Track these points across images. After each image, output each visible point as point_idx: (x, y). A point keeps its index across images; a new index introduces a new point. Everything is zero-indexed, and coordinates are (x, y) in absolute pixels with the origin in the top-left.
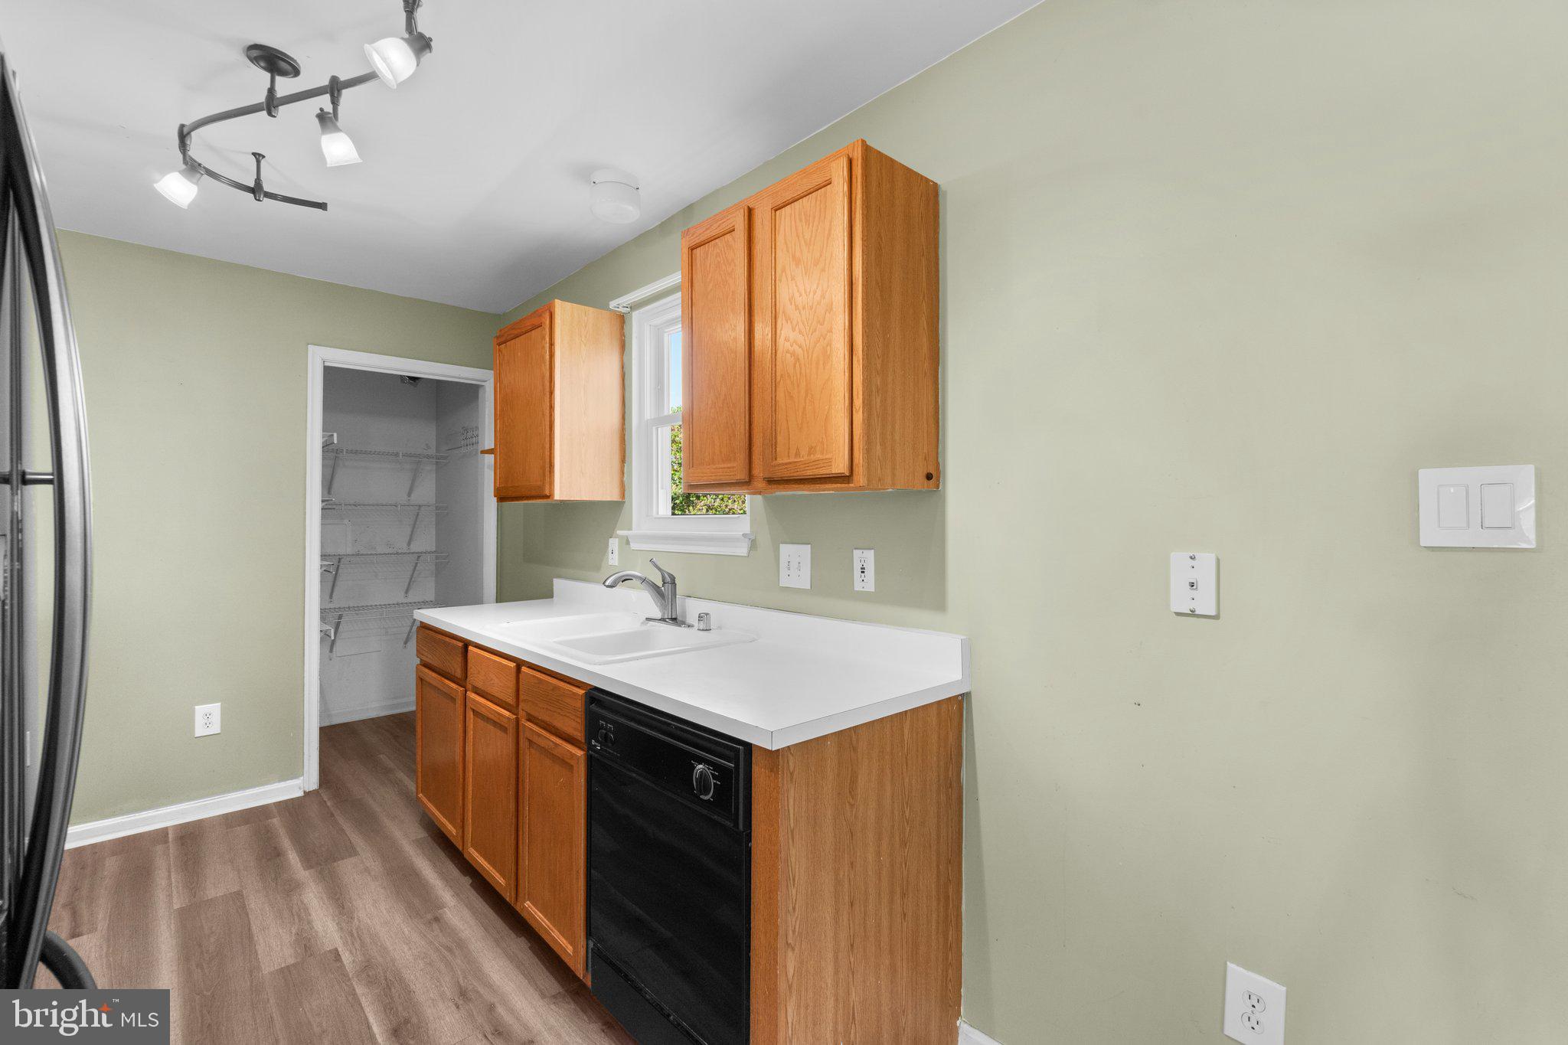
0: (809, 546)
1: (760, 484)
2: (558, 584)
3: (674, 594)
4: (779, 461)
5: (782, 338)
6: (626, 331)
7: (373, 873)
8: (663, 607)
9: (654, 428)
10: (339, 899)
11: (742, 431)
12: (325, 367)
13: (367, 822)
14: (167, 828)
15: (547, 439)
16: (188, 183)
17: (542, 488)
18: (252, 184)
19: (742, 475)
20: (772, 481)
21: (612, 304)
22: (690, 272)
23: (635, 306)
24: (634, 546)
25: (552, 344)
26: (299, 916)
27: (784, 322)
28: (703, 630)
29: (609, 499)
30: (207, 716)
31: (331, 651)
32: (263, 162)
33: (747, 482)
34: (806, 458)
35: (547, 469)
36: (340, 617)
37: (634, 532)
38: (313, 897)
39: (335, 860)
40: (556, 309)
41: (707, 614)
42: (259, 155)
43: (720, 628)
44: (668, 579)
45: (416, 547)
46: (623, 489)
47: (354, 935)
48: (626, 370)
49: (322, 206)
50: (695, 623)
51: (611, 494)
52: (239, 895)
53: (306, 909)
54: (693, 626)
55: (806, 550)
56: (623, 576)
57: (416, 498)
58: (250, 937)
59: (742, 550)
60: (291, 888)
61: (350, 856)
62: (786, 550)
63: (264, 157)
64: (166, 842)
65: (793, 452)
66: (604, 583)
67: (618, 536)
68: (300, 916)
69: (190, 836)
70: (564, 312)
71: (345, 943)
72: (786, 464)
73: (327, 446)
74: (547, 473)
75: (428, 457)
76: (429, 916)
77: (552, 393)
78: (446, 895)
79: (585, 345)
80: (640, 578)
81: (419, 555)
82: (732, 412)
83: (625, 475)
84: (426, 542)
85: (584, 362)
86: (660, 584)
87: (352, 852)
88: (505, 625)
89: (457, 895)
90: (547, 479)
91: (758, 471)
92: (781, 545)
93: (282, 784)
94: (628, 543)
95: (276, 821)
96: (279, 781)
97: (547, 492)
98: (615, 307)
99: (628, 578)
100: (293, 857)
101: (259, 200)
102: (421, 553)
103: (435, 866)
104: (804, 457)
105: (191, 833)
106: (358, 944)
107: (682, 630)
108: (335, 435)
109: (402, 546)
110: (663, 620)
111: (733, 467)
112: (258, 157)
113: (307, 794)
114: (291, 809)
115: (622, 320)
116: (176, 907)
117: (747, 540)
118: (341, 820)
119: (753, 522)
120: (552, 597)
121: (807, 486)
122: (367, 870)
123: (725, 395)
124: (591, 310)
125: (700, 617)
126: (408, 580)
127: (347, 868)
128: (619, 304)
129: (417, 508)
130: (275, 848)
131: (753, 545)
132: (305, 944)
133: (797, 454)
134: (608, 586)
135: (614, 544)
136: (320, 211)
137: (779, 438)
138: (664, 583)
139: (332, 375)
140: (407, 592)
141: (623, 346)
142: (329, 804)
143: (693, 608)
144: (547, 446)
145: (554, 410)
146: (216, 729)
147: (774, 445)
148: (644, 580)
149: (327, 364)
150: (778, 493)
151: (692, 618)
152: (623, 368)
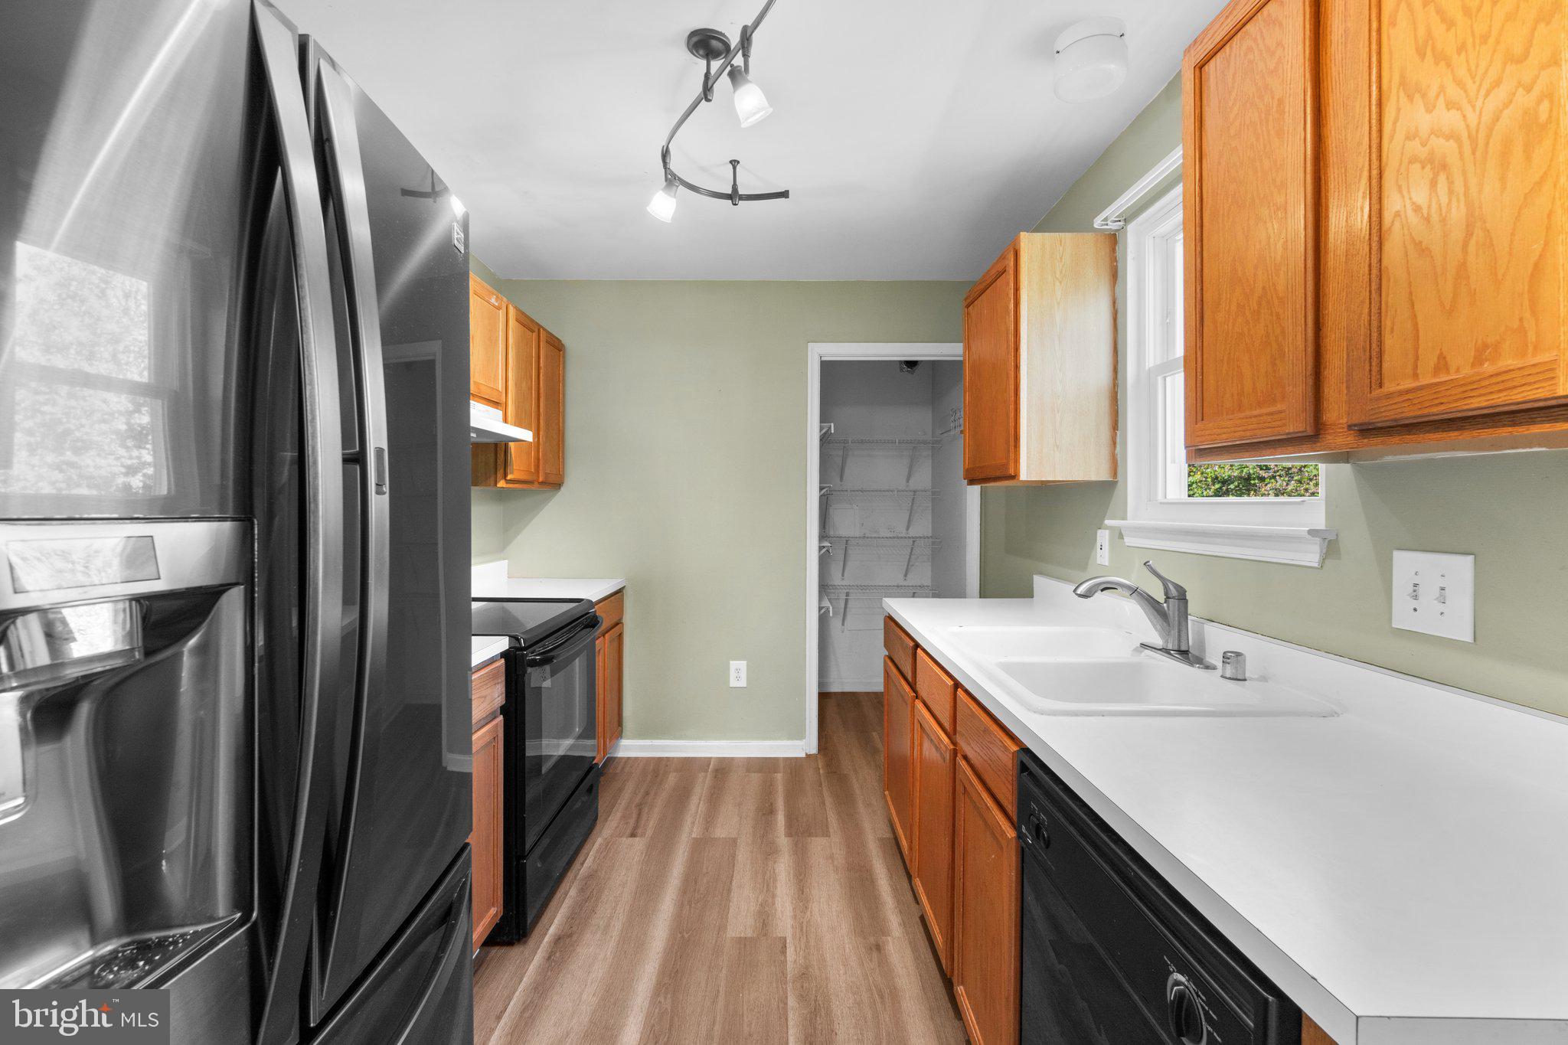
0: (1471, 558)
1: (1339, 439)
2: (1039, 581)
3: (1184, 614)
4: (1390, 387)
5: (1399, 136)
6: (1118, 254)
7: (836, 863)
8: (1165, 633)
9: (1160, 379)
10: (802, 880)
11: (1300, 342)
12: (821, 361)
13: (845, 800)
14: (711, 758)
15: (1012, 407)
16: (669, 197)
17: (1005, 466)
18: (729, 191)
19: (1298, 425)
20: (1366, 431)
21: (1097, 223)
22: (1198, 103)
23: (1128, 217)
24: (1129, 541)
25: (1017, 290)
26: (768, 885)
27: (1403, 99)
28: (1230, 679)
29: (1094, 478)
30: (738, 670)
31: (843, 624)
32: (738, 168)
33: (1314, 434)
34: (1466, 371)
35: (1012, 443)
36: (847, 594)
37: (1130, 521)
38: (783, 867)
39: (810, 835)
40: (1022, 244)
41: (1238, 654)
42: (735, 161)
43: (1264, 678)
44: (1173, 592)
45: (914, 532)
46: (1115, 464)
47: (803, 928)
48: (1119, 306)
49: (784, 194)
50: (1219, 664)
51: (1095, 471)
52: (734, 841)
53: (775, 880)
54: (1214, 668)
55: (1463, 565)
56: (1104, 583)
57: (914, 484)
58: (729, 891)
59: (1311, 556)
60: (769, 851)
61: (823, 836)
62: (1406, 564)
63: (738, 162)
64: (707, 771)
65: (1428, 361)
66: (1075, 591)
67: (1107, 528)
68: (766, 884)
69: (722, 769)
70: (1031, 244)
71: (794, 935)
72: (1408, 391)
73: (825, 440)
74: (1012, 448)
75: (924, 442)
76: (872, 940)
77: (1017, 349)
78: (893, 920)
79: (1060, 282)
80: (1128, 587)
81: (914, 539)
82: (1278, 314)
83: (1118, 446)
84: (923, 527)
85: (1058, 304)
86: (1161, 598)
87: (826, 834)
88: (956, 629)
89: (904, 924)
90: (1012, 455)
91: (1336, 411)
92: (1397, 554)
93: (789, 743)
94: (1121, 536)
95: (779, 777)
96: (789, 739)
97: (1012, 472)
98: (1102, 225)
99: (1109, 586)
100: (781, 818)
101: (735, 205)
102: (917, 538)
103: (891, 878)
104: (1462, 368)
105: (723, 769)
106: (804, 940)
107: (1195, 672)
108: (832, 425)
109: (901, 530)
110: (1165, 651)
111: (1280, 412)
112: (734, 163)
113: (808, 756)
114: (794, 767)
115: (1113, 240)
116: (694, 835)
117: (1318, 540)
118: (826, 794)
119: (1332, 509)
120: (1033, 597)
121: (1467, 435)
122: (831, 857)
123: (1264, 288)
124: (1067, 237)
125: (1226, 658)
126: (906, 564)
127: (818, 846)
128: (1106, 218)
129: (912, 493)
130: (772, 804)
131: (1331, 548)
132: (765, 917)
133: (1442, 364)
134: (1080, 596)
135: (1103, 537)
136: (782, 200)
137: (1389, 342)
138: (1168, 598)
139: (828, 369)
140: (906, 575)
141: (1115, 275)
142: (821, 771)
143: (1218, 640)
144: (1012, 415)
145: (1019, 371)
146: (743, 683)
147: (1375, 354)
148: (1134, 591)
149: (824, 359)
150: (1389, 458)
151: (1214, 658)
152: (1114, 303)
